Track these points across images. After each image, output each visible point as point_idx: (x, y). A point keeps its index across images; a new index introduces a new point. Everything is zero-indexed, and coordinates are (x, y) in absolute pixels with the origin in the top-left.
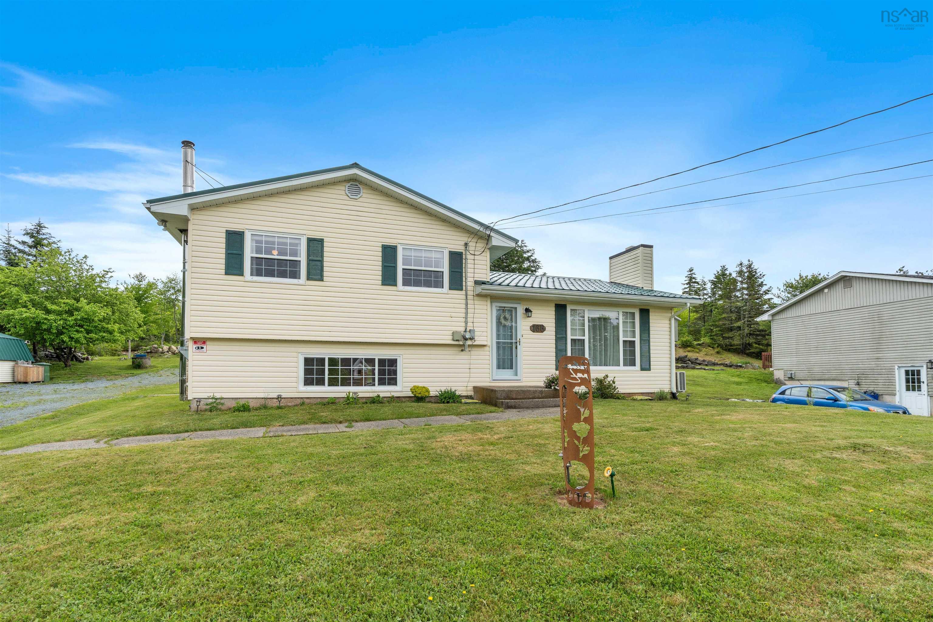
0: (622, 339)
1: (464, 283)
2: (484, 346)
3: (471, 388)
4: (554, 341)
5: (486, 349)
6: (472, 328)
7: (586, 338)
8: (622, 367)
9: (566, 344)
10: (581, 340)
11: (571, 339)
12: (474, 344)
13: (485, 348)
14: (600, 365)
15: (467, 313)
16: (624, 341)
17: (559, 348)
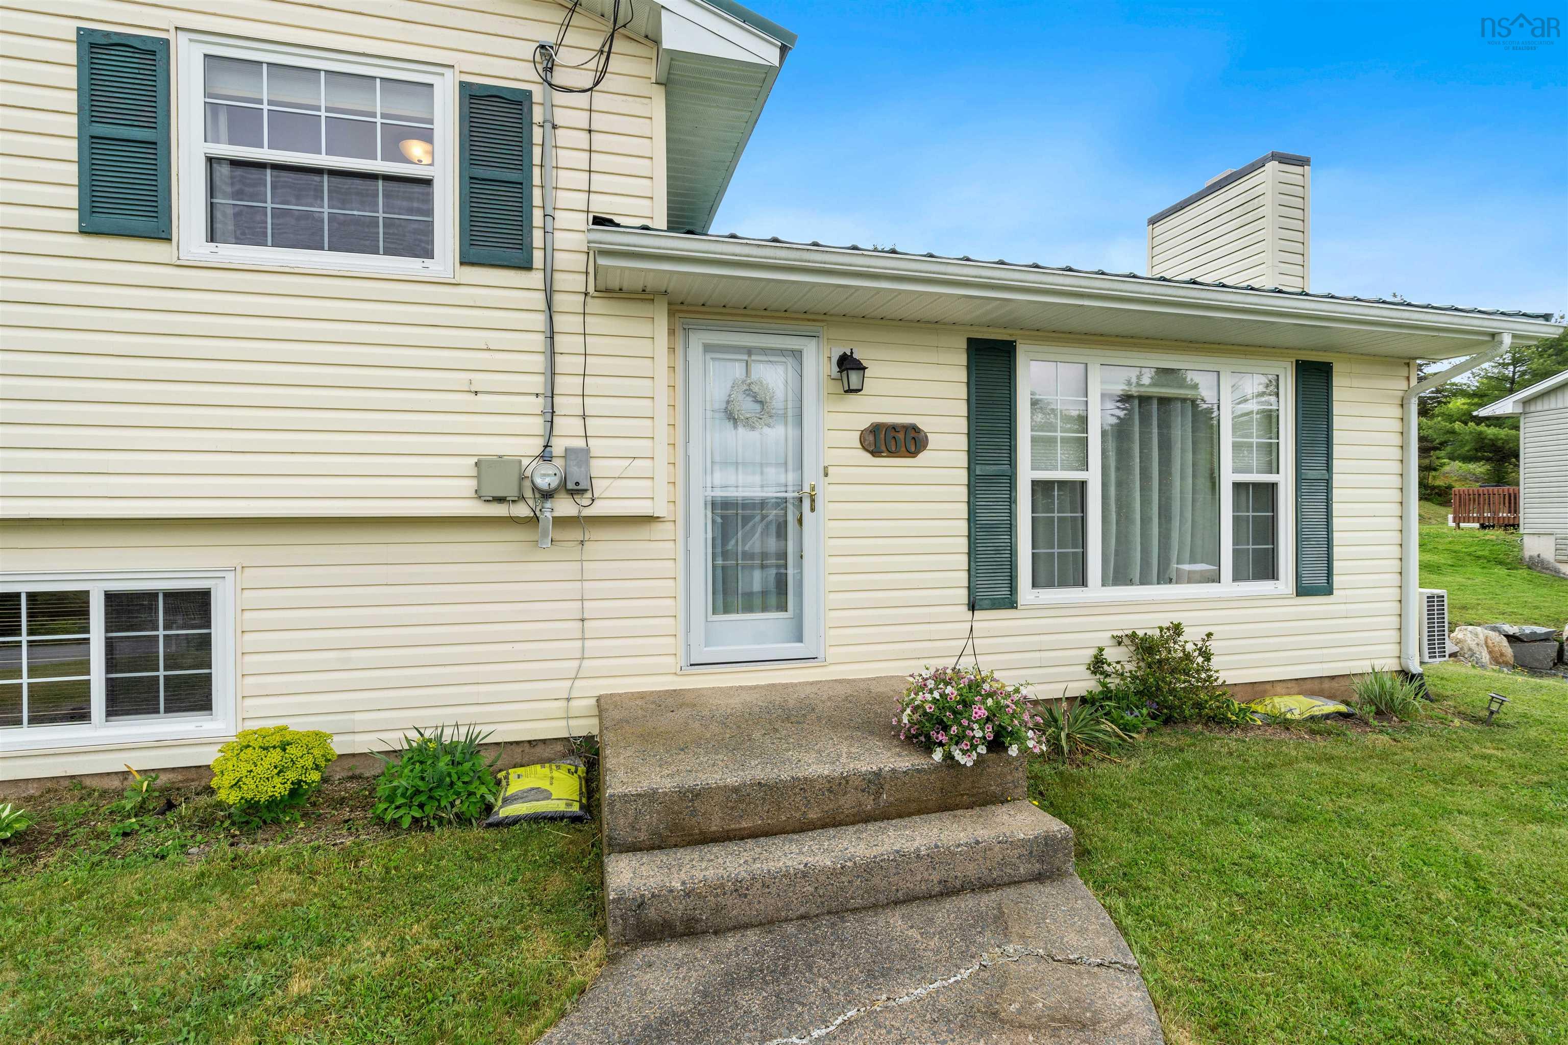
0: (1228, 478)
1: (537, 237)
2: (650, 519)
3: (584, 704)
4: (965, 490)
5: (658, 530)
6: (580, 443)
7: (1093, 477)
8: (1228, 587)
9: (1012, 501)
10: (1072, 483)
11: (1035, 483)
12: (586, 512)
13: (657, 527)
14: (1144, 581)
15: (552, 373)
16: (1237, 486)
17: (984, 517)
